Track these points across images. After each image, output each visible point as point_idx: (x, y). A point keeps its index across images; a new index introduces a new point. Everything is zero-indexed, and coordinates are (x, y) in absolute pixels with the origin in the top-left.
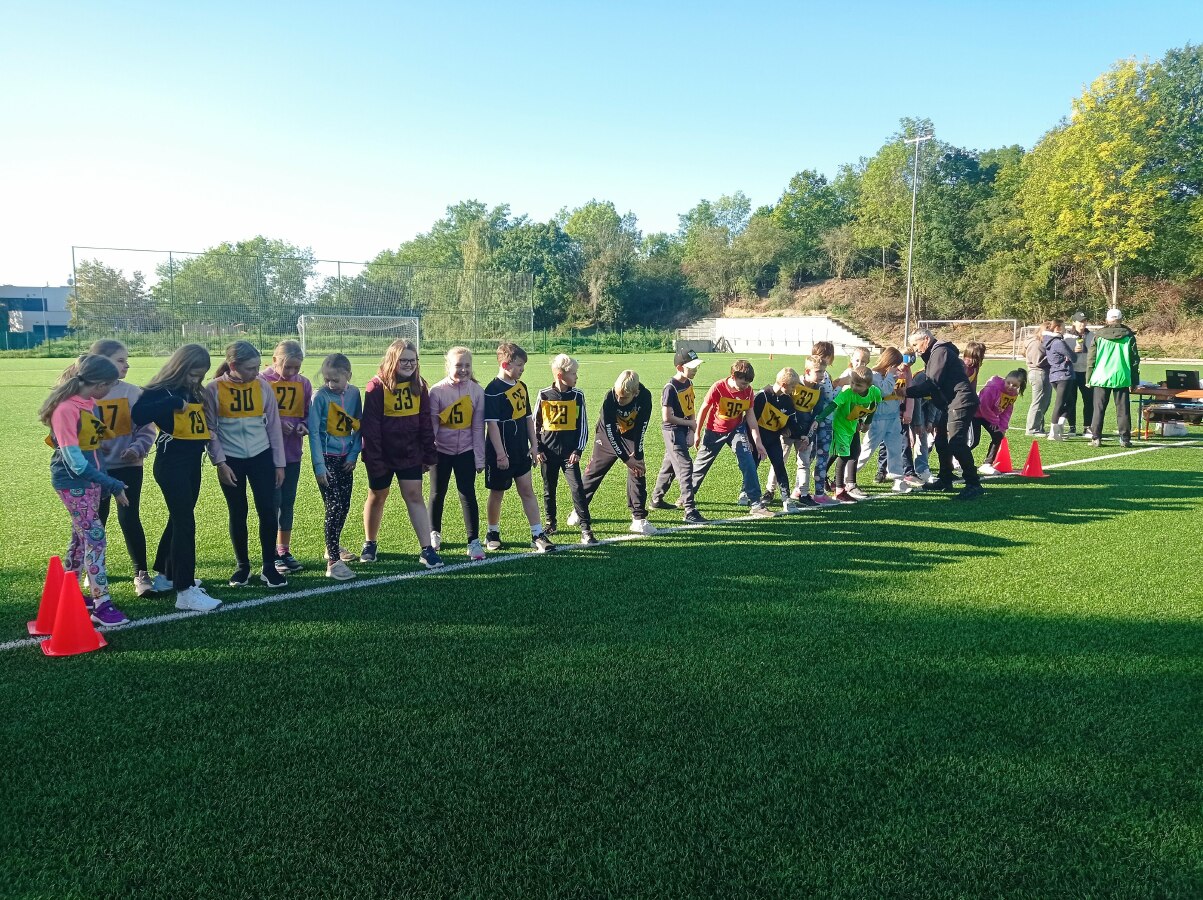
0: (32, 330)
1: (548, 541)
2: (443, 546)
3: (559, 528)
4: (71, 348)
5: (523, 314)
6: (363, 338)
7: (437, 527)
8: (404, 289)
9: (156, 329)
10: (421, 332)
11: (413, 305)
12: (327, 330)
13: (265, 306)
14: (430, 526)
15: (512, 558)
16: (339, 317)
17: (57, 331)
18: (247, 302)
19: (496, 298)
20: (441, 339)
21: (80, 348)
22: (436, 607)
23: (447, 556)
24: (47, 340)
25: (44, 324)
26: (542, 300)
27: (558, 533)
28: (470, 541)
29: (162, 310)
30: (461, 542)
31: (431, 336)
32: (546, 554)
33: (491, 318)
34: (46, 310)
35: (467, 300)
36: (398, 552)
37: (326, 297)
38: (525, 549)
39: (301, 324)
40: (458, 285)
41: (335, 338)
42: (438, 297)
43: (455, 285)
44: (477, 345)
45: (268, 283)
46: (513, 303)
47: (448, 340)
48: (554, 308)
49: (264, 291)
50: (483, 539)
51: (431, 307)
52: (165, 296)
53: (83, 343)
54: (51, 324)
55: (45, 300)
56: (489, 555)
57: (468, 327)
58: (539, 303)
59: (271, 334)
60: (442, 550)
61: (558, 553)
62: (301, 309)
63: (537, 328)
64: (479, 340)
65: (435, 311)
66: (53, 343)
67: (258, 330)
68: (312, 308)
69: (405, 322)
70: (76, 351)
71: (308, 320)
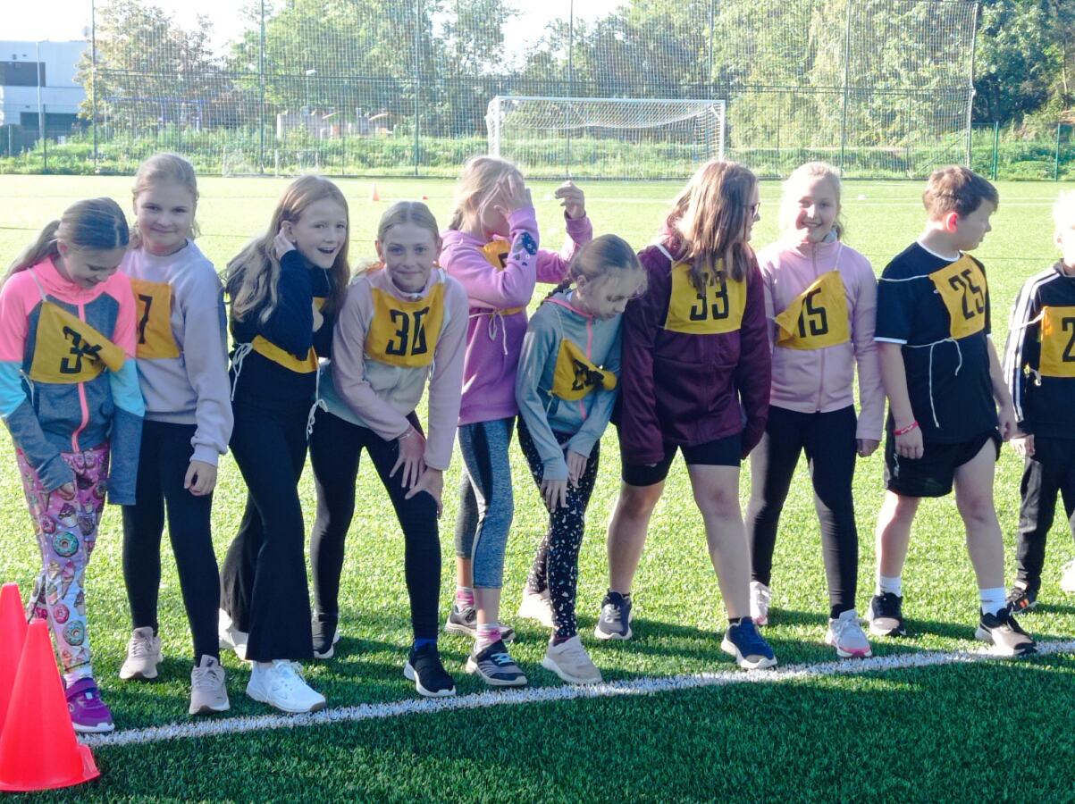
0: (18, 122)
1: (1017, 629)
2: (776, 617)
3: (1043, 596)
4: (82, 156)
5: (950, 92)
6: (612, 144)
7: (762, 572)
8: (699, 41)
9: (232, 123)
10: (728, 130)
11: (714, 74)
12: (539, 126)
13: (428, 78)
14: (750, 570)
15: (930, 660)
16: (567, 100)
17: (62, 123)
18: (394, 69)
19: (892, 58)
20: (768, 147)
21: (97, 157)
22: (761, 765)
23: (783, 643)
24: (42, 141)
25: (39, 110)
26: (995, 61)
27: (1040, 609)
28: (835, 614)
29: (241, 86)
30: (815, 609)
31: (747, 140)
32: (1012, 660)
33: (878, 102)
34: (43, 84)
35: (829, 62)
36: (675, 620)
37: (543, 59)
38: (963, 643)
39: (494, 112)
40: (812, 31)
41: (554, 142)
42: (769, 57)
43: (806, 30)
44: (846, 159)
45: (437, 32)
46: (927, 68)
47: (785, 149)
48: (1020, 79)
49: (427, 49)
50: (864, 609)
51: (752, 79)
52: (251, 58)
53: (102, 148)
54: (50, 110)
55: (43, 65)
56: (879, 650)
57: (829, 121)
58: (986, 68)
59: (435, 134)
60: (772, 624)
61: (1042, 660)
62: (494, 86)
63: (980, 122)
64: (851, 148)
65: (758, 88)
66: (51, 147)
67: (413, 127)
68: (514, 82)
69: (697, 110)
70: (89, 163)
71: (507, 106)
